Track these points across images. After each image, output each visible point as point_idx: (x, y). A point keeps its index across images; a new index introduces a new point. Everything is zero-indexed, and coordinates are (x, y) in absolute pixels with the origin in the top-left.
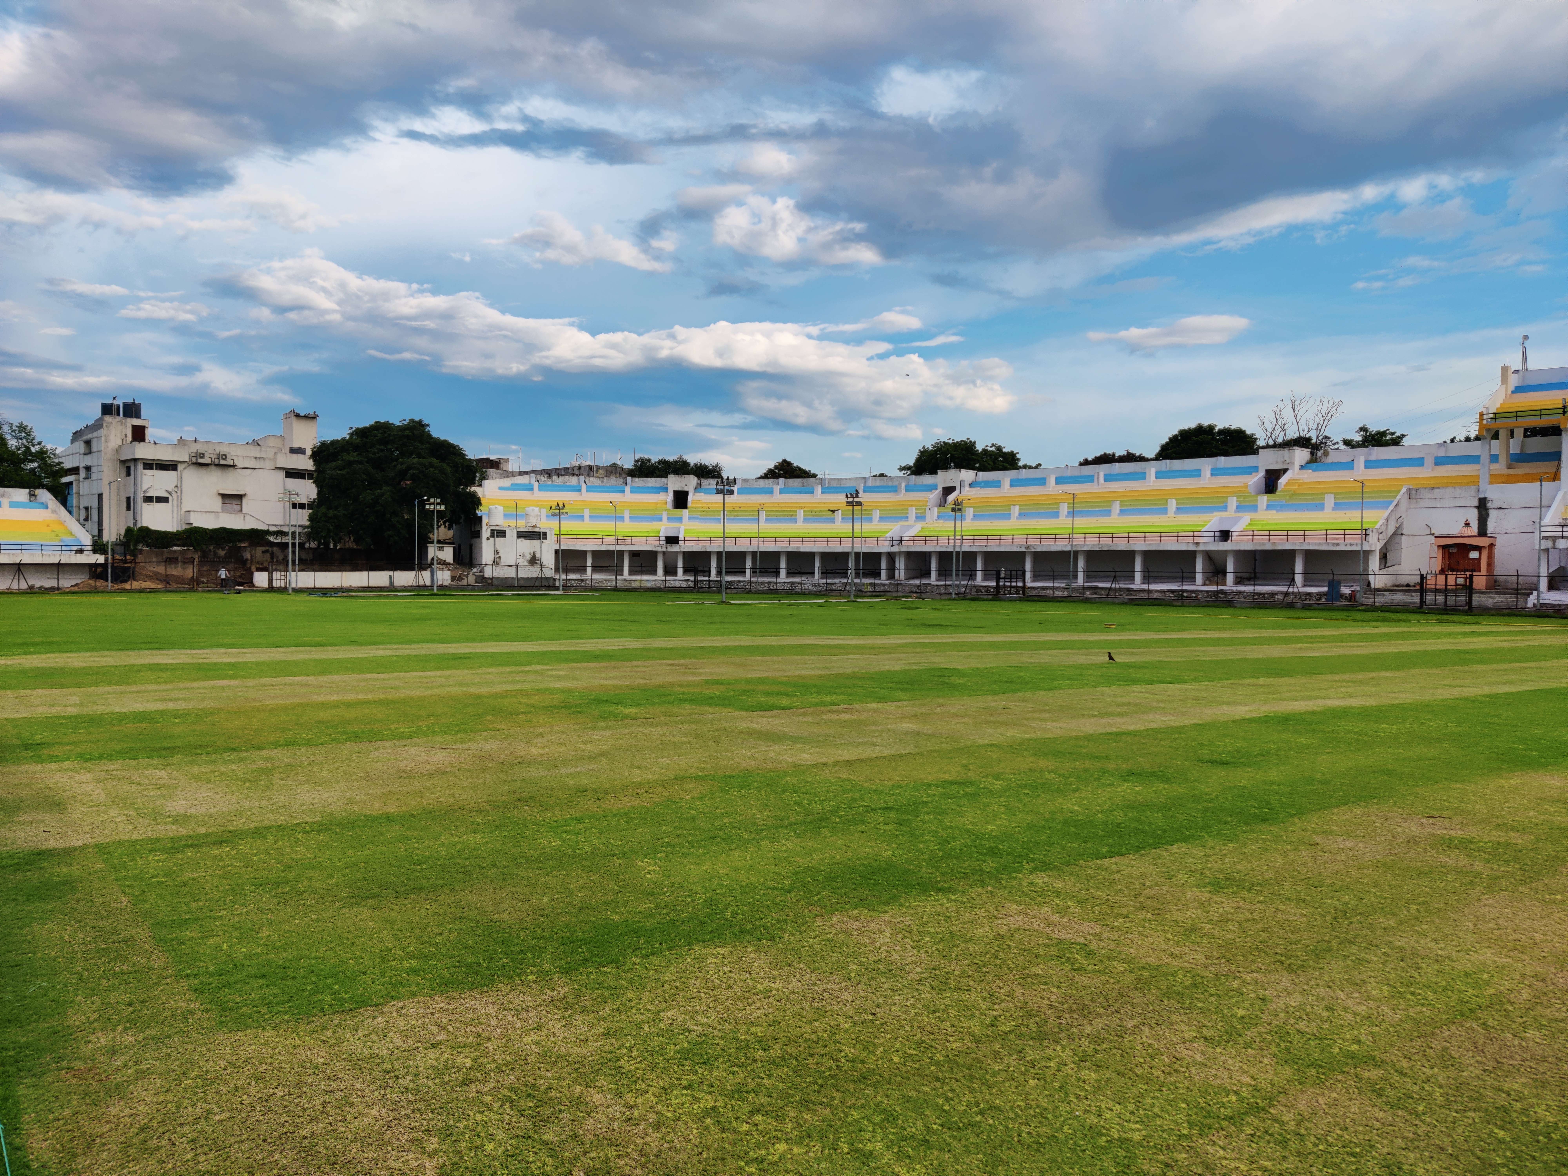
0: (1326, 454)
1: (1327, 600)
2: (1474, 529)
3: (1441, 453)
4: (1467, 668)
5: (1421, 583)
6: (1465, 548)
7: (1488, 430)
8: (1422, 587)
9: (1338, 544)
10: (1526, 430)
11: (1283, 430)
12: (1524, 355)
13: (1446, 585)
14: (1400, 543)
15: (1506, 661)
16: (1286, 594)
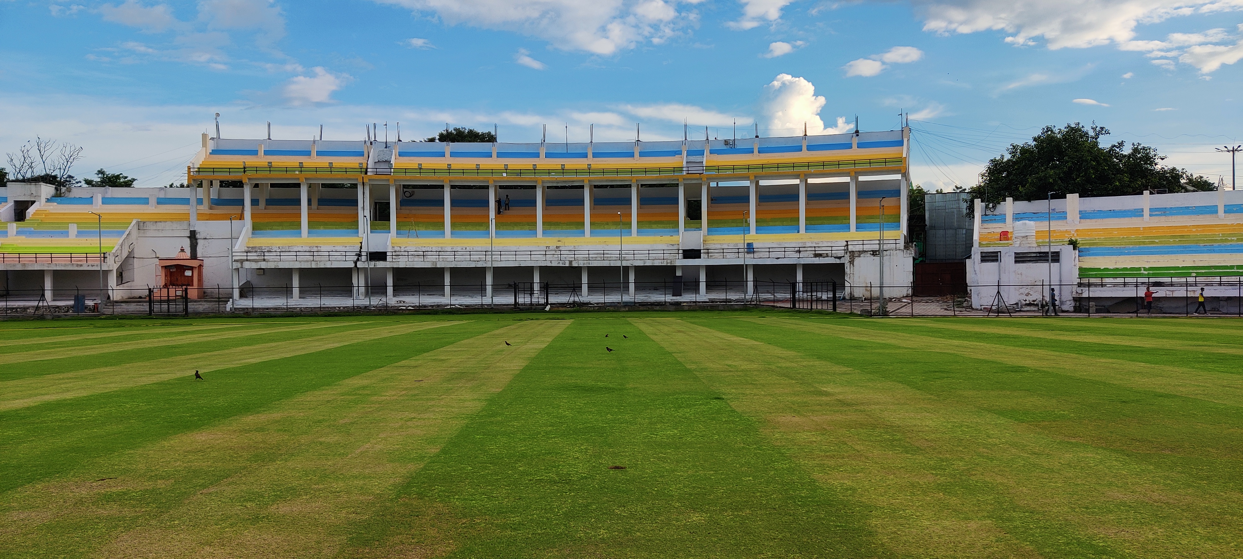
0: (69, 190)
1: (74, 312)
2: (188, 254)
3: (162, 195)
4: (170, 359)
5: (150, 295)
6: (181, 269)
7: (194, 180)
8: (150, 298)
9: (81, 265)
10: (221, 182)
11: (31, 167)
12: (217, 126)
13: (168, 296)
14: (133, 264)
15: (201, 352)
16: (37, 308)
